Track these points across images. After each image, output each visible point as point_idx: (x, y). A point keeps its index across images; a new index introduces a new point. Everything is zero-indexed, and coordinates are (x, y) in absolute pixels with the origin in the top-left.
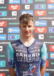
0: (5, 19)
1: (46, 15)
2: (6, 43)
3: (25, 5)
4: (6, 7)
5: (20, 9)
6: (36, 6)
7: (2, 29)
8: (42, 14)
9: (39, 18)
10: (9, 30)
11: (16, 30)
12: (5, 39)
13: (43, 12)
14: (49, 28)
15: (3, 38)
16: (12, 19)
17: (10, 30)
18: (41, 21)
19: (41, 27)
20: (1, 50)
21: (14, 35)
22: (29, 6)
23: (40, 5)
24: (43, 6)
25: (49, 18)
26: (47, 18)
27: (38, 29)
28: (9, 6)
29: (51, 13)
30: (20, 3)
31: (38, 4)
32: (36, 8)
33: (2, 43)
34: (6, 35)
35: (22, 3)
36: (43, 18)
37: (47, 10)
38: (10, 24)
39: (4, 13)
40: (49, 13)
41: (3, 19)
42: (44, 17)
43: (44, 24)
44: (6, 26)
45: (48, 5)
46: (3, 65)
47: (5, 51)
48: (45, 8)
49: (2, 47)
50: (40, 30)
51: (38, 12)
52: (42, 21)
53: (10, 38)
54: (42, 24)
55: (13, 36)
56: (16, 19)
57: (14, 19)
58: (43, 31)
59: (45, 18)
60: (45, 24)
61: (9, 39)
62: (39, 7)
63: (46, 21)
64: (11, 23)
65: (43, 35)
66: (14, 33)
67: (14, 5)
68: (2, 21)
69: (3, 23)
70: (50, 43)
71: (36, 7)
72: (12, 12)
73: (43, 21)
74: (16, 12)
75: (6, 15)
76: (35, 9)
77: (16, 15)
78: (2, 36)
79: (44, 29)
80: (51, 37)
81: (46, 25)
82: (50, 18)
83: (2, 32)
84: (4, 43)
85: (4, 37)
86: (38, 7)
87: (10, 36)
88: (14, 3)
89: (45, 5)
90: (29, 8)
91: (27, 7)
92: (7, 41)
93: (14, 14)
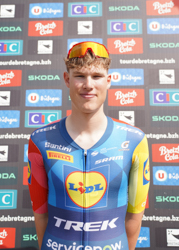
0: (16, 63)
1: (141, 51)
2: (19, 136)
3: (79, 23)
4: (19, 29)
5: (61, 34)
6: (113, 24)
7: (8, 94)
8: (130, 49)
9: (122, 62)
10: (29, 98)
11: (48, 99)
12: (17, 126)
13: (133, 42)
14: (152, 91)
15: (11, 121)
16: (38, 63)
17: (33, 97)
18: (125, 70)
19: (125, 88)
20: (4, 158)
21: (43, 112)
22: (90, 23)
23: (124, 21)
24: (133, 26)
25: (152, 62)
26: (146, 62)
27: (119, 94)
28: (30, 23)
29: (157, 45)
30: (62, 16)
31: (117, 18)
32: (113, 30)
33: (7, 136)
34: (18, 113)
35: (70, 15)
36: (134, 61)
37: (145, 38)
38: (31, 78)
39: (14, 47)
40: (152, 45)
41: (11, 63)
42: (137, 59)
43: (137, 78)
44: (18, 84)
45: (148, 20)
46: (11, 204)
47: (17, 161)
48: (139, 31)
49: (5, 148)
50: (125, 98)
51: (118, 43)
52: (130, 70)
53: (31, 123)
54: (130, 78)
55: (40, 114)
56: (49, 62)
57: (43, 63)
58: (132, 101)
59: (139, 61)
60: (139, 78)
61: (27, 125)
62: (122, 27)
63: (142, 71)
64: (34, 74)
65: (131, 114)
66: (43, 105)
67: (45, 20)
68: (8, 68)
69: (11, 75)
70: (154, 136)
71: (113, 26)
72: (40, 42)
73: (133, 70)
74: (50, 43)
75: (19, 52)
76: (110, 32)
77: (49, 51)
78: (7, 115)
79: (134, 94)
80: (155, 118)
81: (142, 83)
82: (155, 62)
83: (7, 102)
84: (13, 136)
85: (14, 117)
86: (118, 27)
87: (31, 115)
88: (46, 17)
89: (138, 22)
90: (90, 31)
91: (84, 28)
92: (21, 129)
93: (44, 47)
